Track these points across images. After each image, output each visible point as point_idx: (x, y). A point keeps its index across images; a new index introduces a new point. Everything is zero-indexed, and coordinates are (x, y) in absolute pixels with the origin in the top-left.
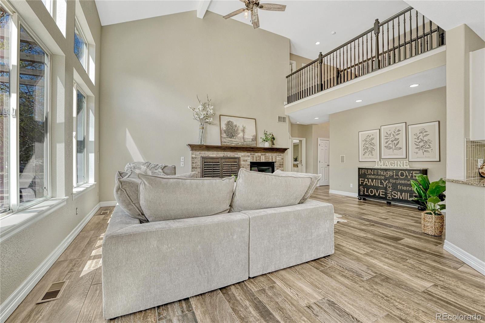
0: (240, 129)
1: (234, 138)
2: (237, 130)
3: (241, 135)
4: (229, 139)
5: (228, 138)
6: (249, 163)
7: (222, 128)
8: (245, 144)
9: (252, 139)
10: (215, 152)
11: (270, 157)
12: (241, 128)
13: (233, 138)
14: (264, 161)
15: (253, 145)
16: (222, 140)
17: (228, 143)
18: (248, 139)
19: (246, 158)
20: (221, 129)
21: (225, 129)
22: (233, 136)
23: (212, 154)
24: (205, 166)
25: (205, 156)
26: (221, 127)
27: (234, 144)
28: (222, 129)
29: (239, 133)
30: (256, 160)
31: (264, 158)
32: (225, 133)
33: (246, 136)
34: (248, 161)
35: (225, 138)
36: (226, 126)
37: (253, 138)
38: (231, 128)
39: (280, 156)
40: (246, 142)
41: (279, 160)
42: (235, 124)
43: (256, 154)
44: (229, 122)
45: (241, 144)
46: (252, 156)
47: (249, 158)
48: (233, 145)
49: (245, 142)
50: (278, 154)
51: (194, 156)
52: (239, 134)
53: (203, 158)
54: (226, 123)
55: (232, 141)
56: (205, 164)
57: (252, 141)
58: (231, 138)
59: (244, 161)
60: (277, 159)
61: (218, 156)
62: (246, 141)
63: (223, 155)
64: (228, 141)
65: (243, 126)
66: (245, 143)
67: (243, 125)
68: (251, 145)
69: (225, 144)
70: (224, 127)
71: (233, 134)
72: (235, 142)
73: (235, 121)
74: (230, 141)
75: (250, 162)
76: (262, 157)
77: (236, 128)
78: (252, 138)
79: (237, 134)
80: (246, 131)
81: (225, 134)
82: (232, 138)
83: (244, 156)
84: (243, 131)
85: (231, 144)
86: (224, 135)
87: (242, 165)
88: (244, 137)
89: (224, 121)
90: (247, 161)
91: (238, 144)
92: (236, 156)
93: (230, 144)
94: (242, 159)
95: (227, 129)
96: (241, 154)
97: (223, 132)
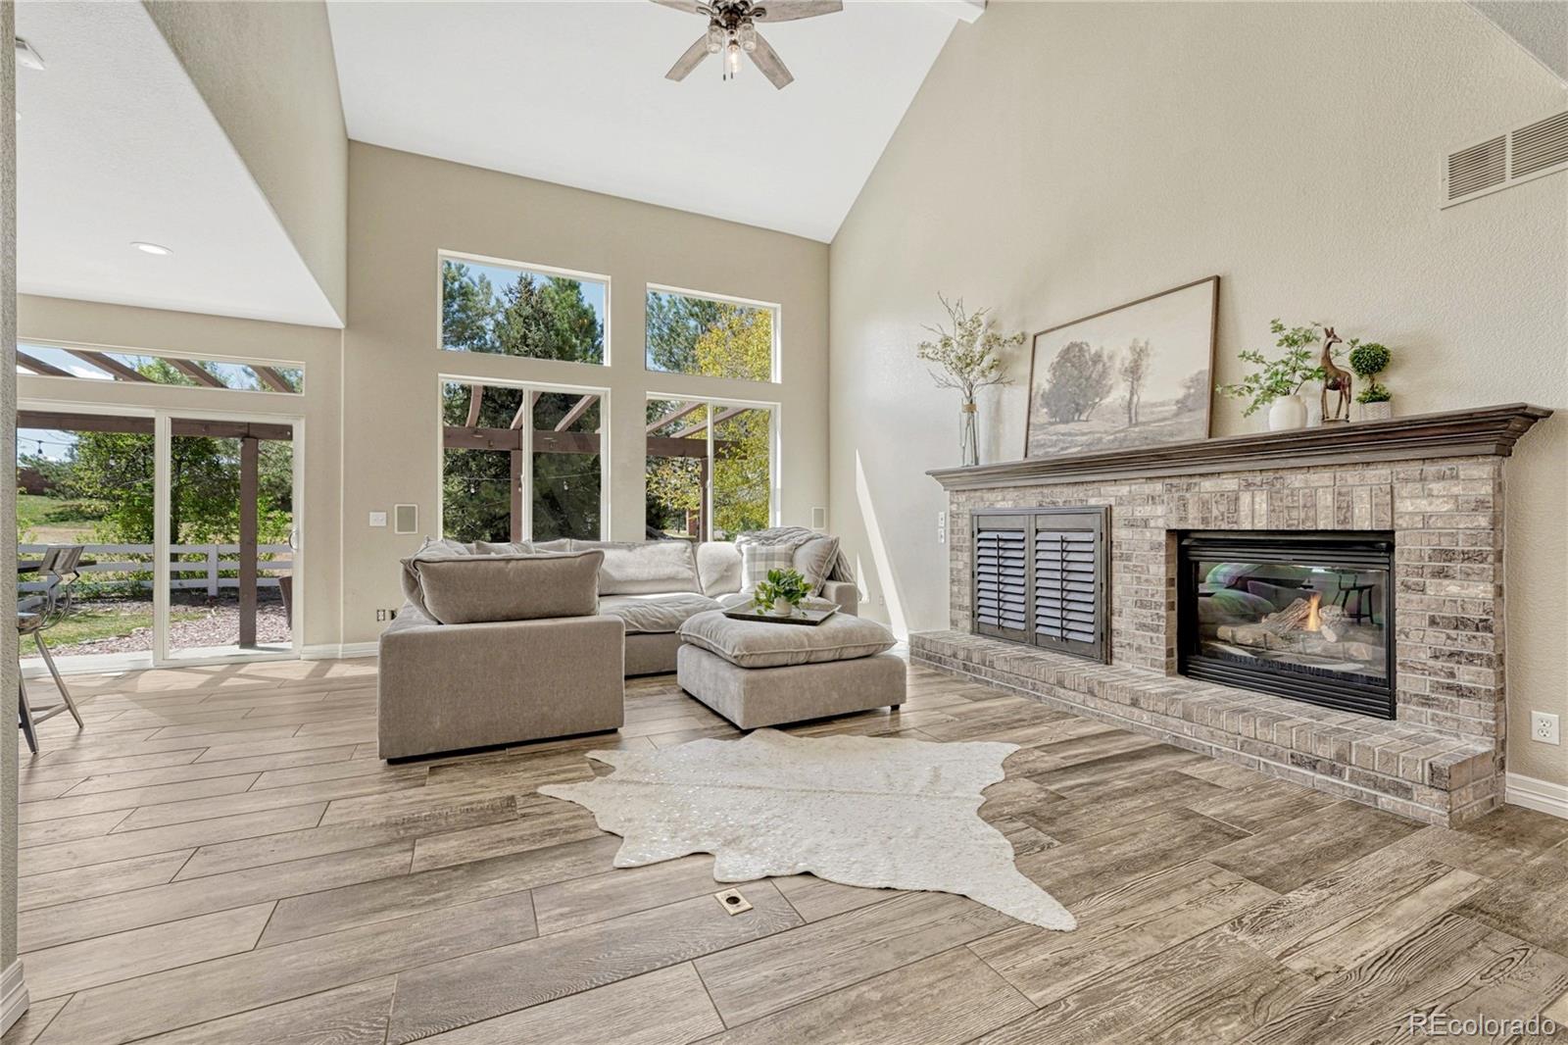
0: (1118, 364)
1: (1083, 418)
2: (1104, 374)
3: (1118, 393)
4: (1062, 428)
5: (1055, 423)
6: (1163, 537)
7: (1039, 386)
8: (1135, 440)
9: (1178, 402)
10: (1012, 494)
11: (1326, 499)
12: (1124, 356)
13: (1079, 420)
14: (1261, 525)
15: (1180, 432)
16: (1031, 439)
17: (1054, 445)
18: (1154, 405)
19: (1142, 511)
20: (1033, 394)
21: (1046, 386)
22: (1077, 410)
23: (1004, 500)
24: (982, 544)
25: (981, 507)
26: (1035, 385)
27: (1076, 446)
28: (1037, 393)
29: (1111, 387)
30: (1204, 520)
31: (1262, 505)
32: (1047, 404)
33: (1146, 395)
34: (1152, 523)
35: (1042, 426)
36: (1054, 374)
37: (1187, 397)
38: (1076, 372)
39: (1436, 487)
40: (1144, 424)
41: (1426, 517)
42: (1093, 351)
43: (1208, 485)
44: (1068, 350)
45: (1115, 439)
46: (1176, 495)
47: (1160, 510)
48: (1074, 451)
49: (1136, 425)
50: (1414, 469)
51: (954, 508)
52: (1108, 392)
53: (975, 517)
54: (1056, 360)
55: (1070, 434)
56: (982, 536)
57: (1177, 415)
58: (1067, 422)
59: (1131, 524)
60: (1405, 506)
61: (1023, 504)
62: (1141, 419)
63: (1040, 498)
64: (1054, 438)
65: (1133, 349)
66: (1137, 429)
67: (1135, 340)
68: (1172, 435)
69: (1040, 452)
70: (1044, 380)
71: (1081, 402)
72: (1084, 438)
73: (1095, 338)
74: (1063, 435)
75: (1164, 533)
76: (1245, 498)
77: (1100, 367)
78: (1180, 393)
79: (1097, 395)
80: (1152, 366)
81: (1045, 410)
82: (1073, 420)
83: (1131, 500)
84: (1134, 372)
85: (1067, 448)
86: (1042, 415)
87: (1120, 545)
88: (1135, 399)
89: (1050, 351)
90: (1145, 523)
91: (1100, 440)
92: (1093, 502)
93: (1062, 449)
94: (1118, 513)
95: (1055, 386)
96: (1114, 488)
97: (1038, 401)
